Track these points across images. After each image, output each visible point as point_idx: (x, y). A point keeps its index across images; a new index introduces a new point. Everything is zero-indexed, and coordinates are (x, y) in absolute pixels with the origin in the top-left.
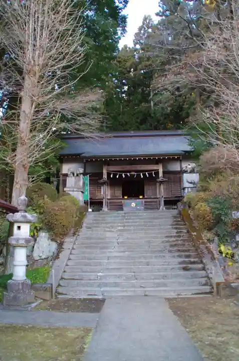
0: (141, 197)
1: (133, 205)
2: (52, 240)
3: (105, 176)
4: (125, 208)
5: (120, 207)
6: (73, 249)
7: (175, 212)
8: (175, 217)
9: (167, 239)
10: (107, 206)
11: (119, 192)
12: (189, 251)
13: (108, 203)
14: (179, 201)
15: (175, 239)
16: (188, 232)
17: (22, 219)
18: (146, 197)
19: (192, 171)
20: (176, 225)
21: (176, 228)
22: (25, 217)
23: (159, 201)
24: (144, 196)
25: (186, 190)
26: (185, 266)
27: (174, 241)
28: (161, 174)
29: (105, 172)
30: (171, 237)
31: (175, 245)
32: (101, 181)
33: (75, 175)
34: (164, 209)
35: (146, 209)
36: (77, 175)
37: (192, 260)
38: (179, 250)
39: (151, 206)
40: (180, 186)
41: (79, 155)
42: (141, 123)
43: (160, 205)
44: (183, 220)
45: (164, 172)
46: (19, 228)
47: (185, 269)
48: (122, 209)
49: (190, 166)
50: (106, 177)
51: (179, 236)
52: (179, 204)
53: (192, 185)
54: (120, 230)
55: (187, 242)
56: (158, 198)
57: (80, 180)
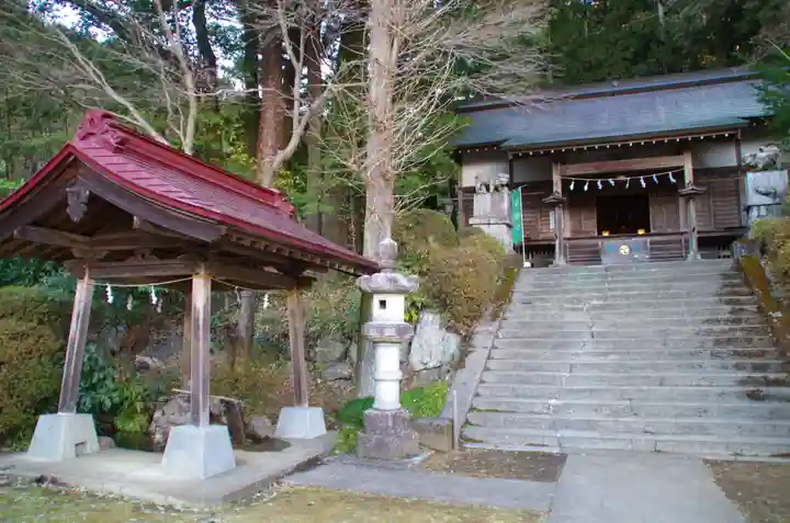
0: (641, 232)
1: (624, 250)
2: (449, 329)
3: (557, 188)
4: (604, 259)
5: (594, 257)
6: (494, 347)
7: (726, 265)
8: (725, 276)
9: (705, 327)
10: (565, 256)
11: (590, 224)
12: (762, 354)
13: (565, 246)
14: (734, 238)
15: (727, 327)
16: (760, 310)
17: (387, 286)
18: (652, 231)
19: (770, 166)
20: (729, 294)
21: (728, 303)
22: (394, 281)
23: (687, 241)
24: (648, 230)
25: (754, 213)
26: (752, 389)
27: (723, 332)
28: (689, 177)
29: (557, 179)
30: (718, 321)
31: (729, 341)
32: (550, 199)
33: (492, 188)
34: (699, 257)
35: (653, 258)
36: (496, 189)
37: (772, 376)
38: (737, 354)
39: (666, 251)
40: (738, 204)
41: (497, 144)
42: (635, 61)
43: (687, 248)
44: (747, 284)
45: (695, 172)
46: (383, 304)
47: (753, 396)
48: (599, 261)
49: (764, 154)
50: (560, 190)
51: (738, 321)
52: (736, 245)
53: (768, 200)
54: (595, 308)
55: (758, 333)
56: (682, 234)
57: (503, 201)
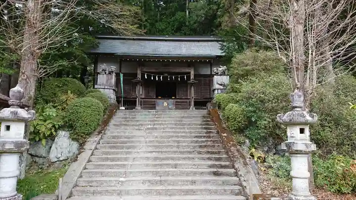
0: (173, 98)
1: (165, 104)
2: (73, 139)
3: (139, 76)
4: (157, 108)
5: (153, 107)
7: (204, 112)
8: (204, 117)
9: (195, 139)
10: (141, 105)
11: (153, 94)
12: (219, 152)
13: (141, 102)
14: (207, 102)
15: (204, 139)
16: (218, 132)
17: (11, 117)
18: (177, 97)
19: (223, 74)
20: (206, 125)
21: (206, 128)
23: (190, 102)
24: (176, 97)
25: (216, 92)
26: (216, 170)
27: (203, 142)
28: (192, 77)
29: (139, 72)
30: (201, 137)
31: (205, 146)
32: (134, 81)
33: (107, 72)
34: (194, 109)
35: (176, 108)
36: (110, 73)
37: (223, 163)
38: (208, 152)
39: (182, 105)
40: (210, 89)
43: (190, 105)
44: (213, 120)
45: (195, 75)
46: (8, 128)
47: (216, 174)
48: (154, 108)
49: (221, 69)
50: (140, 77)
51: (209, 137)
52: (209, 105)
53: (222, 87)
54: (148, 129)
55: (217, 143)
56: (188, 99)
57: (112, 78)
